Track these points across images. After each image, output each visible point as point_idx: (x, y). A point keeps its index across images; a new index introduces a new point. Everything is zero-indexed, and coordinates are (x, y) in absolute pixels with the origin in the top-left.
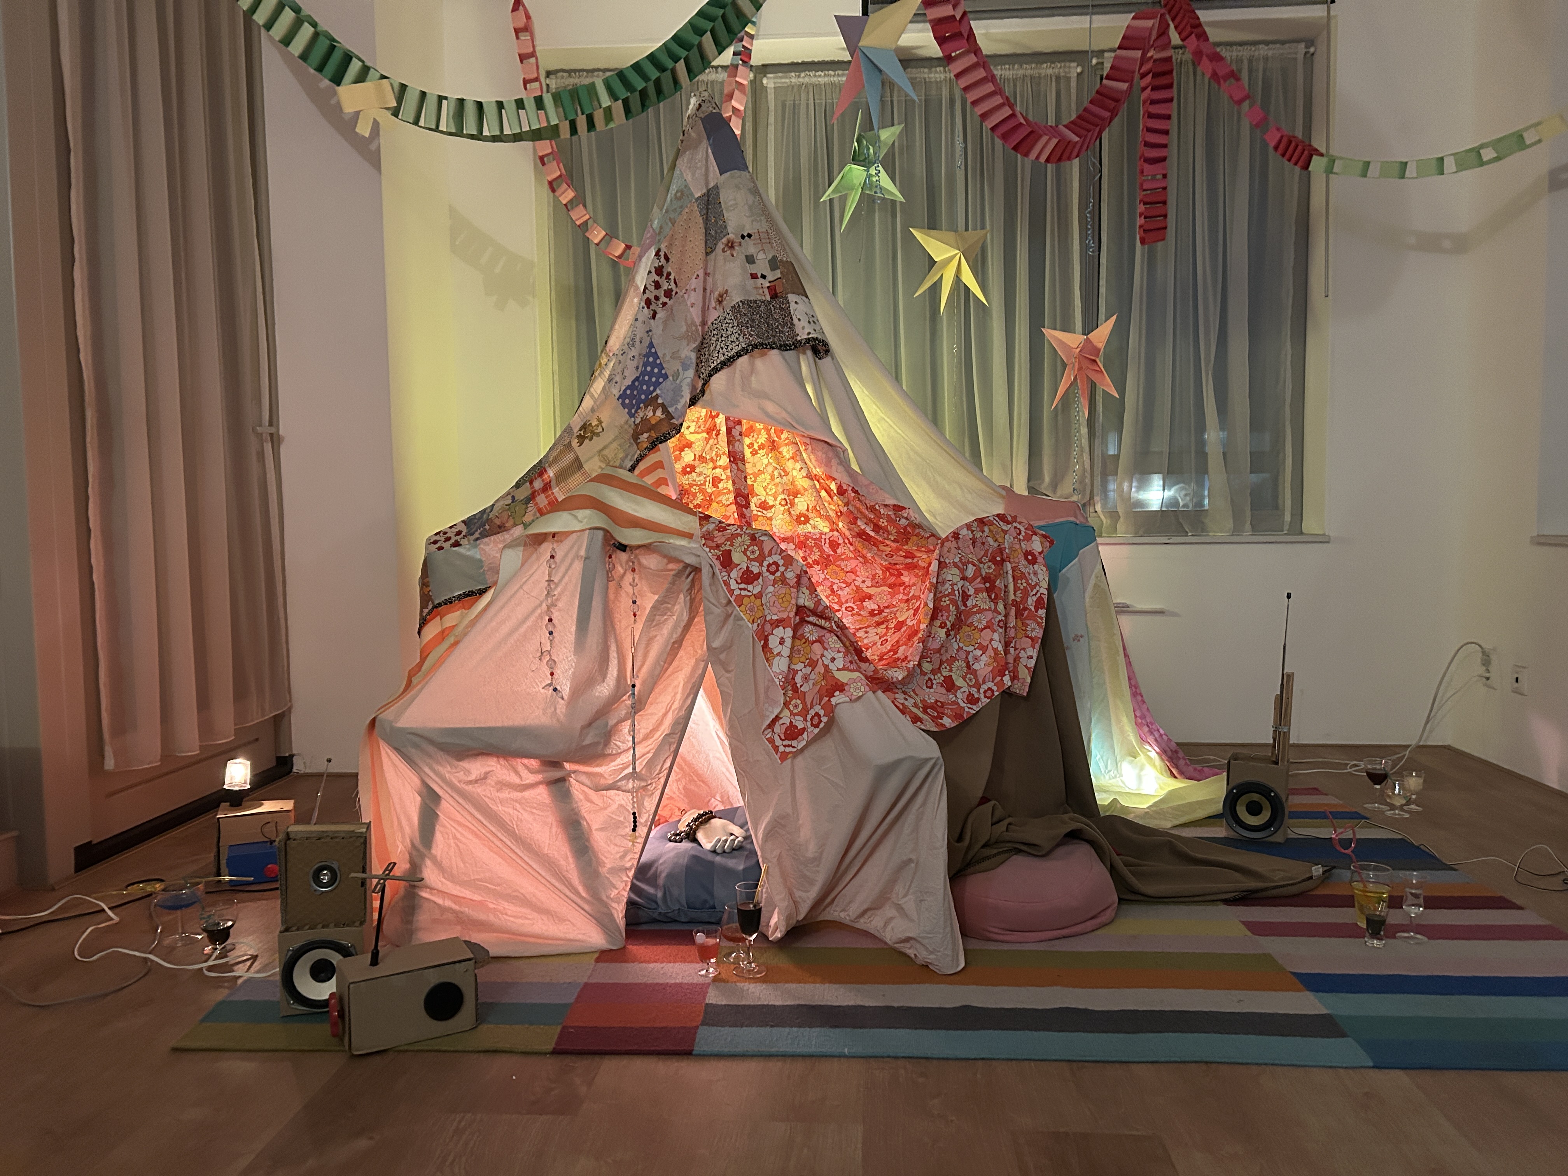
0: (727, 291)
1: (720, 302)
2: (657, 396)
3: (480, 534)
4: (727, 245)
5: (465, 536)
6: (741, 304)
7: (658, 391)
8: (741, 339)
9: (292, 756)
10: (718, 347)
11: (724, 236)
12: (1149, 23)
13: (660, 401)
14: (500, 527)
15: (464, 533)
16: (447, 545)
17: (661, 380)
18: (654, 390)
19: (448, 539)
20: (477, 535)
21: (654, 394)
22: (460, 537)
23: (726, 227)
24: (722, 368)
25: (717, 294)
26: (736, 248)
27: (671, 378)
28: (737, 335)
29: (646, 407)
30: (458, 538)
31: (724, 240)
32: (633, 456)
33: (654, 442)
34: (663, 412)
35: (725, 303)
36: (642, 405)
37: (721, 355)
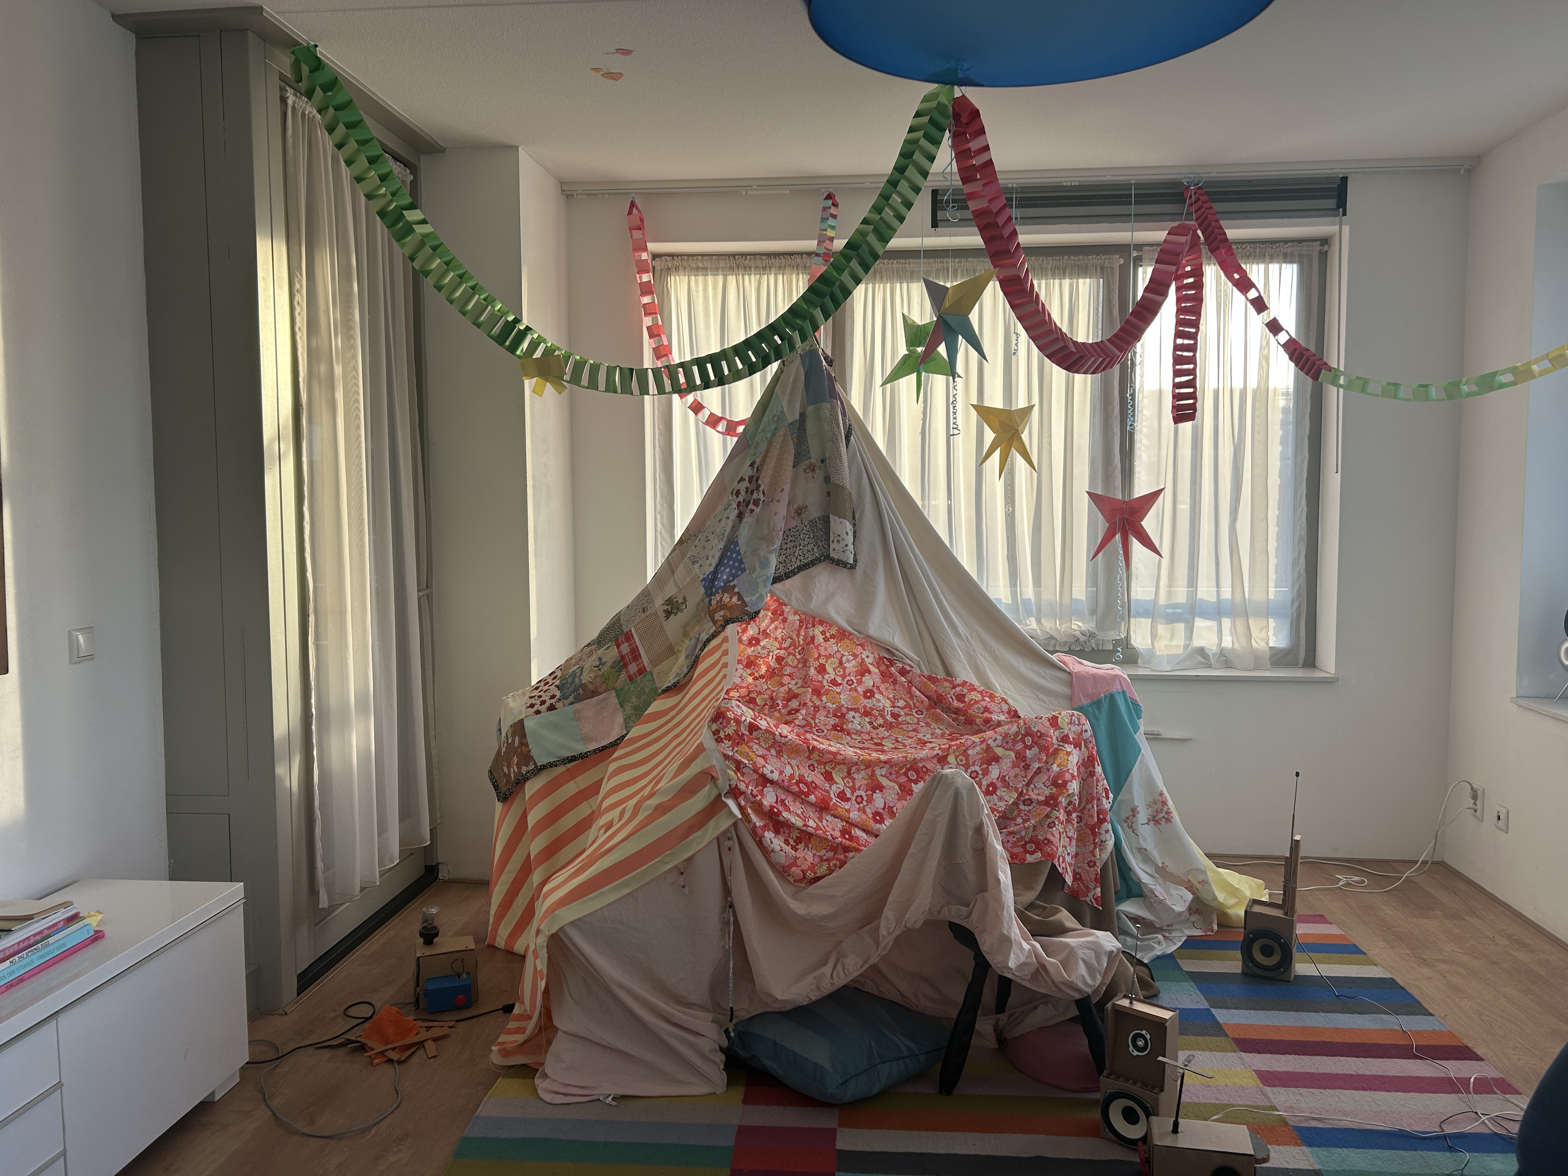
0: (806, 507)
1: (799, 514)
2: (734, 586)
3: (575, 698)
4: (809, 467)
5: (559, 699)
6: (817, 520)
7: (735, 582)
8: (816, 549)
9: (438, 864)
10: (797, 554)
11: (807, 459)
12: (1183, 239)
13: (736, 590)
14: (593, 692)
15: (557, 697)
16: (543, 708)
17: (739, 573)
18: (733, 580)
19: (543, 703)
20: (571, 699)
21: (732, 584)
22: (555, 700)
23: (809, 452)
24: (798, 572)
25: (796, 506)
26: (817, 471)
27: (748, 571)
28: (812, 545)
29: (724, 592)
30: (553, 701)
31: (807, 462)
32: (709, 630)
33: (728, 621)
34: (739, 600)
35: (803, 516)
36: (720, 591)
37: (798, 561)
